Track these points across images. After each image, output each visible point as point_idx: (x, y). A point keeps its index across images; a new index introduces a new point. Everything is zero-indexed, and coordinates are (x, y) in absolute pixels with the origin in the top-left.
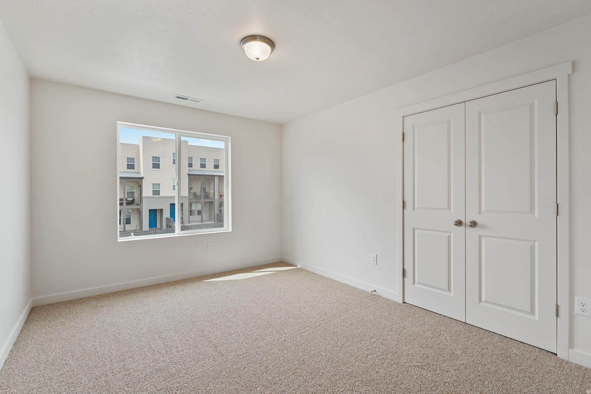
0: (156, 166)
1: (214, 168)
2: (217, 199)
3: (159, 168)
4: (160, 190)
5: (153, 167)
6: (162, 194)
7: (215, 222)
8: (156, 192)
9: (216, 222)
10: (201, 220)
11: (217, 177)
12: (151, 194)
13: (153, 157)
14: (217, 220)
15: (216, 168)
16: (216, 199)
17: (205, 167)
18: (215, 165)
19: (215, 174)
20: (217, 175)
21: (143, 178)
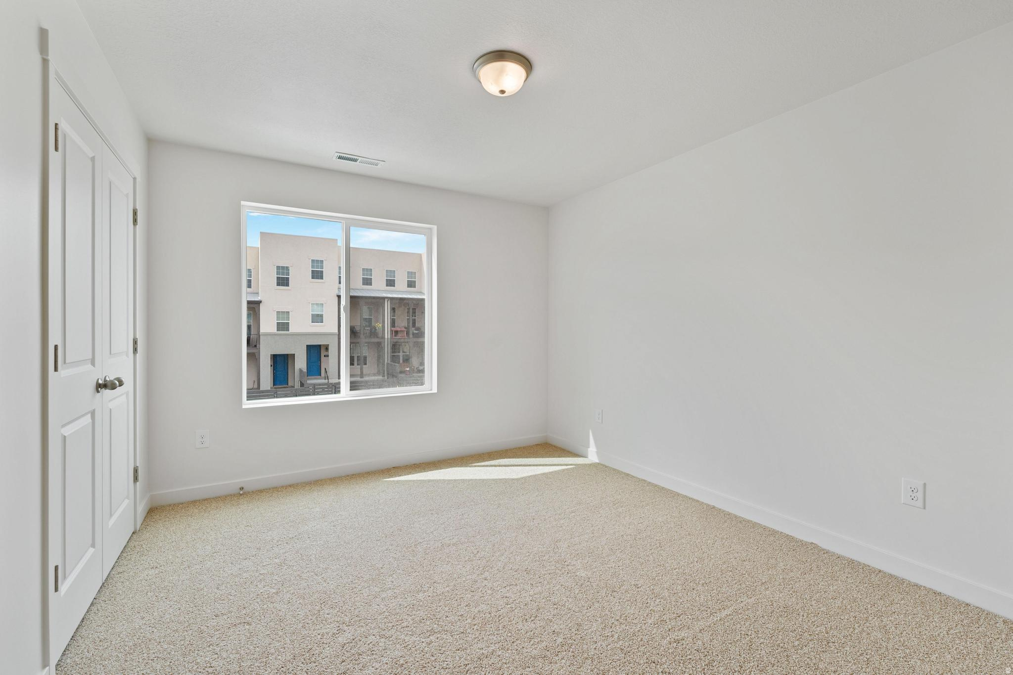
0: (283, 281)
1: (387, 285)
2: (388, 338)
3: (287, 285)
4: (289, 323)
5: (278, 284)
6: (292, 329)
7: (383, 376)
8: (283, 326)
9: (386, 377)
10: (359, 373)
11: (388, 301)
12: (274, 329)
13: (278, 267)
14: (388, 374)
15: (391, 286)
16: (386, 337)
17: (371, 284)
18: (387, 280)
19: (385, 295)
20: (387, 298)
21: (260, 302)
